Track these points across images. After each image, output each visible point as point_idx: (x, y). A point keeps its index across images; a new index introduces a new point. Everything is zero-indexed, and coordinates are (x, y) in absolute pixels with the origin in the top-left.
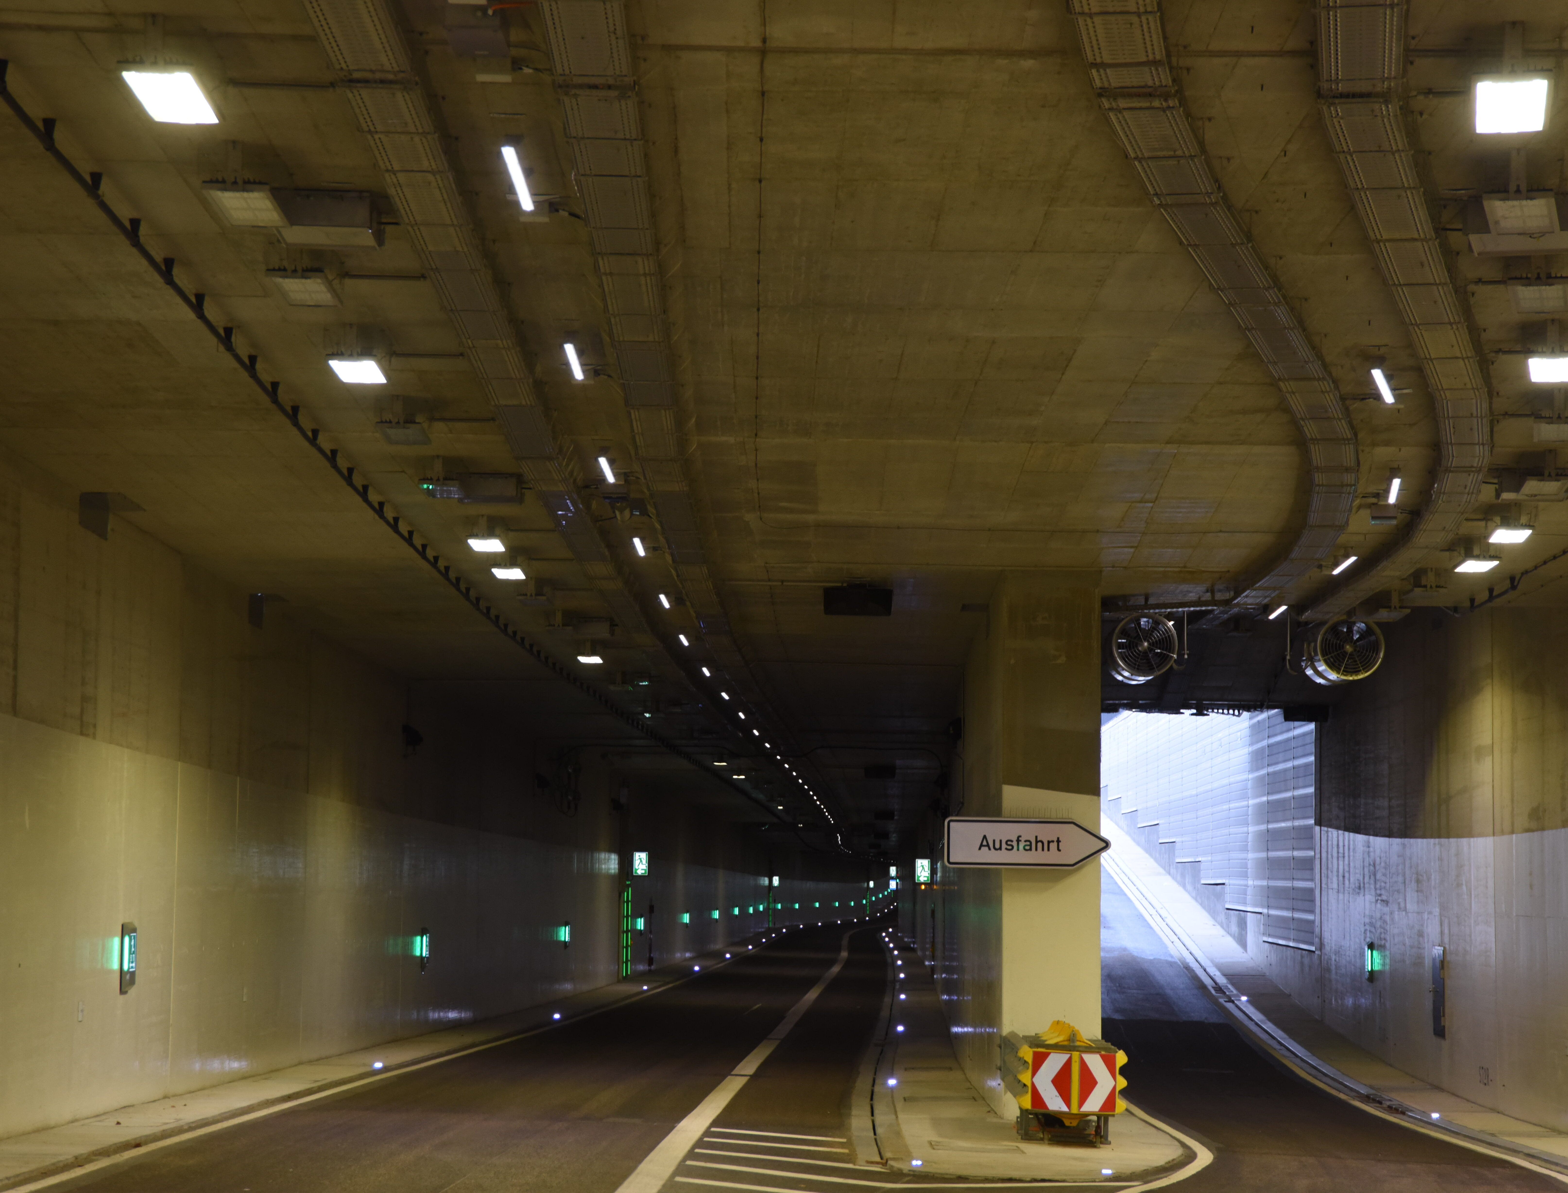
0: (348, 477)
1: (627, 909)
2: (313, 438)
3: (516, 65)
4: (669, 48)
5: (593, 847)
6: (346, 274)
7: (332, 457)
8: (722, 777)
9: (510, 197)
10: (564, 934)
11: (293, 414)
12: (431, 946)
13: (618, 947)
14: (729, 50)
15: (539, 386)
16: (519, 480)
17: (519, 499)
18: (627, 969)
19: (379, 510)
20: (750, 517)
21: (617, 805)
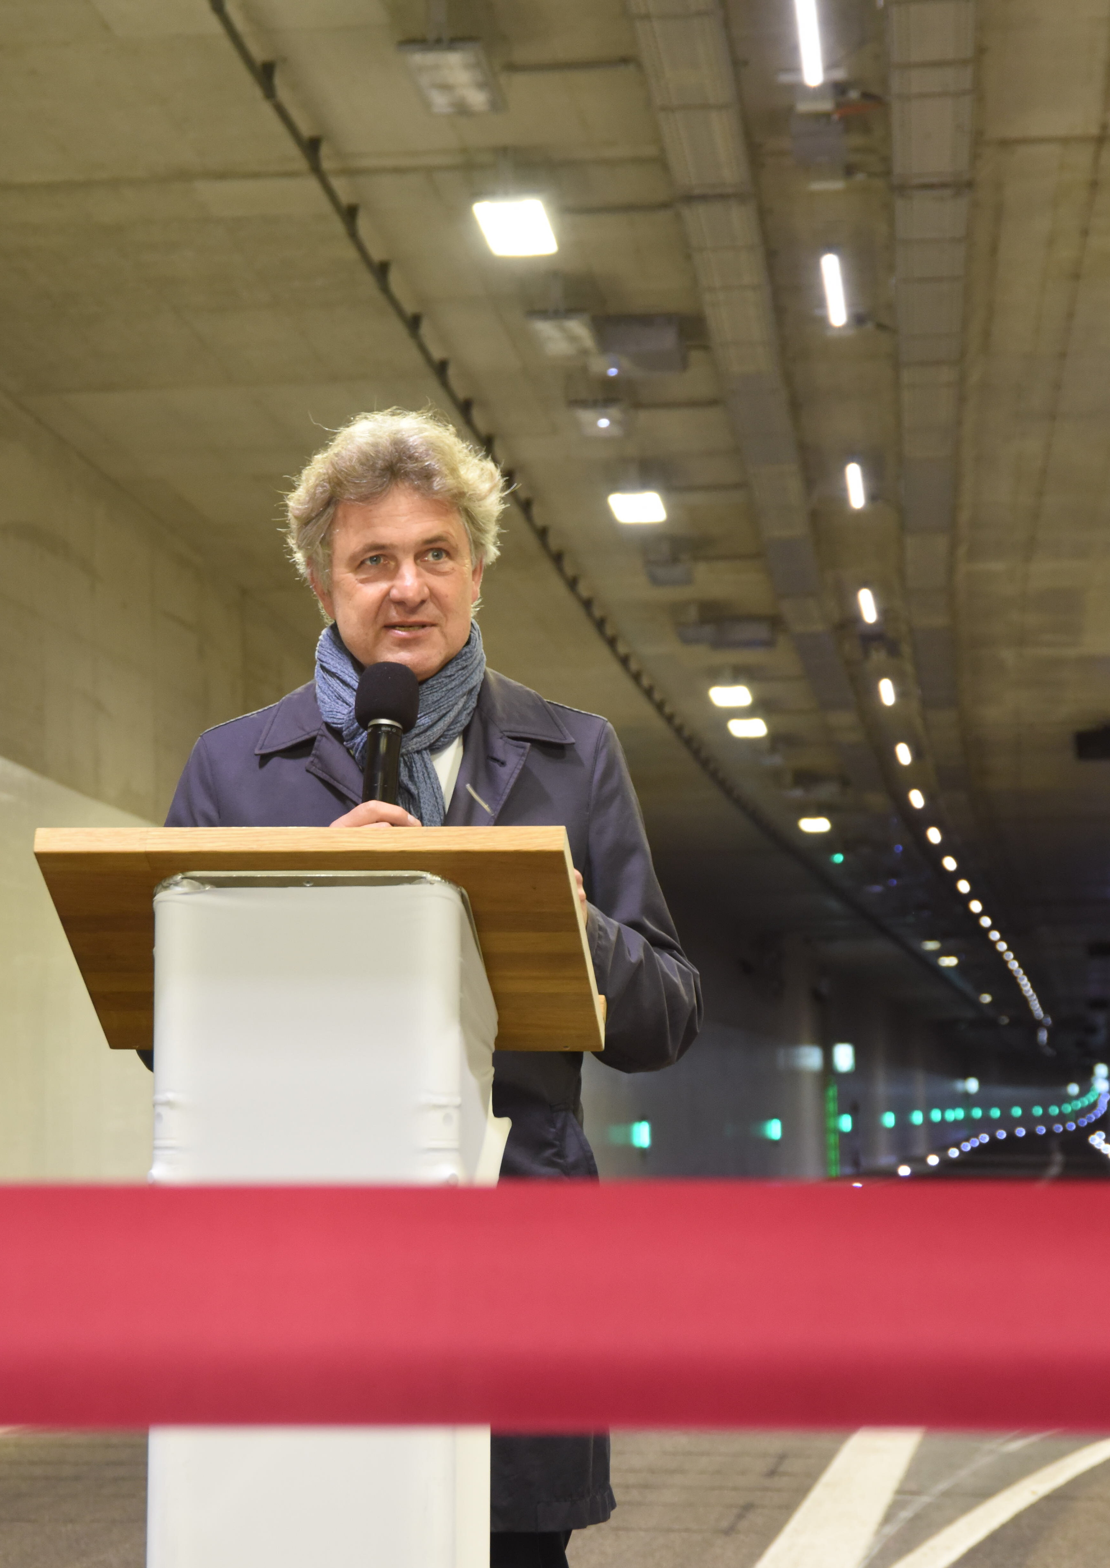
0: (600, 624)
1: (832, 1106)
2: (572, 583)
3: (849, 171)
4: (1005, 144)
5: (795, 1041)
6: (638, 405)
7: (587, 604)
8: (928, 962)
9: (817, 312)
10: (774, 1129)
11: (557, 558)
12: (655, 1134)
13: (823, 1147)
14: (1065, 141)
15: (815, 516)
16: (775, 622)
17: (769, 644)
18: (835, 1171)
19: (624, 661)
20: (1008, 655)
21: (817, 997)
